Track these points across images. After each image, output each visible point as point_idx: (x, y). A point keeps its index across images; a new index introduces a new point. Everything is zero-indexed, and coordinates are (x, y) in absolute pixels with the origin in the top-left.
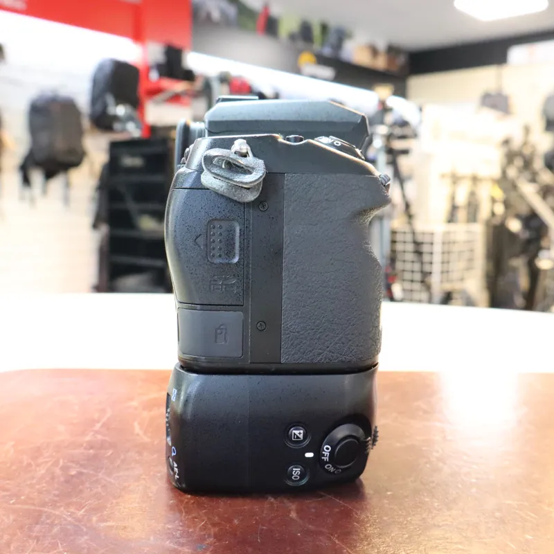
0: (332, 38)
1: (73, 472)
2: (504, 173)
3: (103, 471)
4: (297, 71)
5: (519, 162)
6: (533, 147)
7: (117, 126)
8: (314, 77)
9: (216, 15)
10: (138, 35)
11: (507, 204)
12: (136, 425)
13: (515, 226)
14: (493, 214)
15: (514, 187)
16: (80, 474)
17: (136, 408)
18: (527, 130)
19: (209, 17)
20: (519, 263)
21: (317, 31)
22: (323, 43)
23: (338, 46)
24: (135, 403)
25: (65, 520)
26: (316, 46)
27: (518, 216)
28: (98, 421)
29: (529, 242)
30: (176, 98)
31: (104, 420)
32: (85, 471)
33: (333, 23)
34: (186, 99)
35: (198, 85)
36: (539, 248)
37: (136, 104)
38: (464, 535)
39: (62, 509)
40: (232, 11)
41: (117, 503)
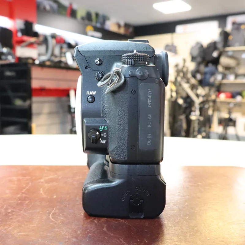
0: (101, 20)
1: (9, 211)
2: (176, 79)
3: (23, 210)
4: (85, 34)
5: (181, 74)
6: (187, 68)
7: (3, 57)
8: (93, 36)
9: (48, 7)
10: (11, 16)
11: (177, 92)
12: (41, 189)
13: (181, 101)
14: (172, 96)
15: (180, 85)
16: (13, 211)
17: (42, 182)
18: (184, 61)
19: (45, 8)
20: (183, 117)
21: (94, 16)
22: (97, 22)
23: (103, 23)
24: (42, 180)
25: (3, 232)
26: (94, 23)
27: (182, 98)
28: (24, 188)
29: (186, 108)
30: (31, 45)
31: (27, 188)
32: (15, 210)
33: (101, 13)
34: (36, 46)
35: (41, 39)
36: (191, 111)
37: (11, 47)
38: (180, 237)
39: (2, 227)
40: (55, 6)
41: (27, 224)
